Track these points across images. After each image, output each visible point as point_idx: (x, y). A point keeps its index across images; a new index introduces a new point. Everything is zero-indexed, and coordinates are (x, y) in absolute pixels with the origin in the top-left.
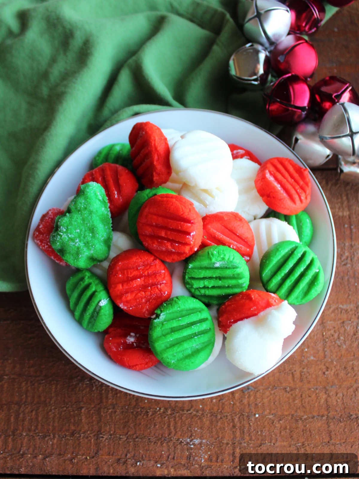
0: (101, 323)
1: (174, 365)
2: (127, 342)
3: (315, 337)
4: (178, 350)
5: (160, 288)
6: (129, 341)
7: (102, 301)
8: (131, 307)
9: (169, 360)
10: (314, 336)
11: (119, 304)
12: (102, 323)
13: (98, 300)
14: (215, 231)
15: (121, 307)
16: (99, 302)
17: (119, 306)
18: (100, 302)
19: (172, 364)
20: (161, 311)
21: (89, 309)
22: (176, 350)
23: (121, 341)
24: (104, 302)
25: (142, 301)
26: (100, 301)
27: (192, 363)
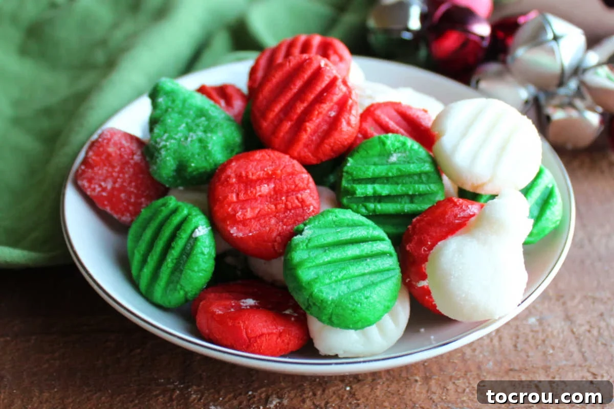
0: (193, 271)
1: (333, 305)
2: (241, 306)
3: (561, 336)
4: (340, 277)
5: (302, 198)
6: (245, 305)
7: (200, 228)
8: (250, 232)
9: (324, 295)
10: (558, 334)
11: (229, 228)
12: (196, 269)
13: (192, 227)
14: (387, 119)
15: (232, 234)
16: (193, 231)
17: (229, 231)
18: (197, 230)
19: (329, 303)
20: (305, 225)
21: (173, 248)
22: (337, 277)
23: (231, 304)
24: (203, 231)
25: (269, 221)
26: (196, 228)
27: (367, 298)
